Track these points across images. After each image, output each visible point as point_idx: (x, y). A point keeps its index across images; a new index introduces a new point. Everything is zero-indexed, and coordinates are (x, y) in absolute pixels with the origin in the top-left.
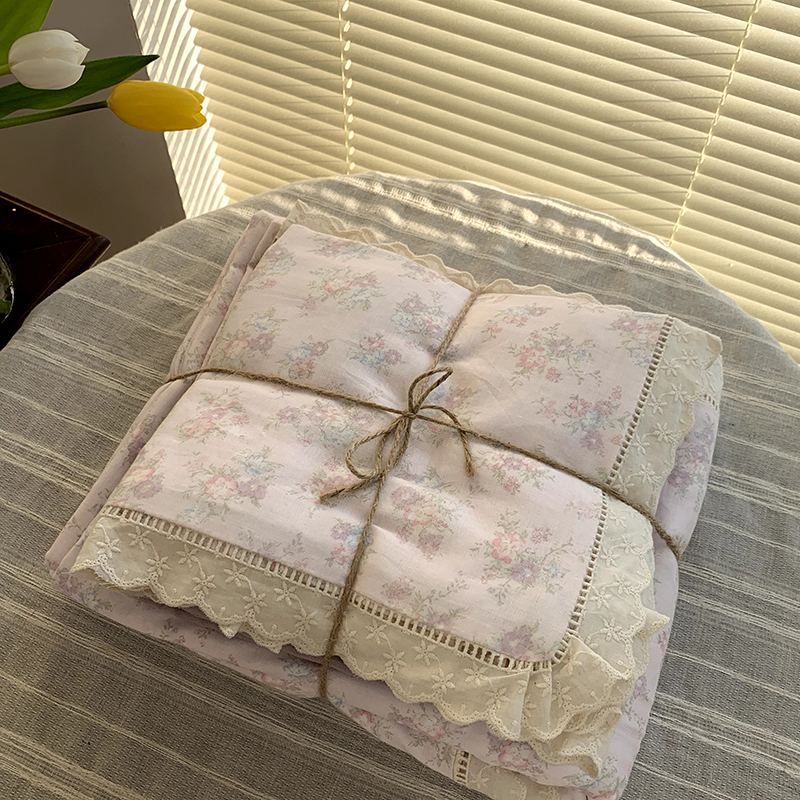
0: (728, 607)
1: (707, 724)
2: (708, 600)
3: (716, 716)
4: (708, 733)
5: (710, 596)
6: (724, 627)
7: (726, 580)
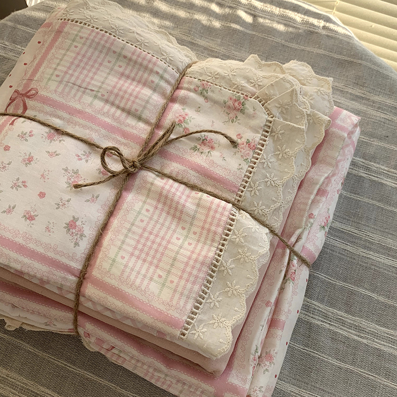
0: (377, 255)
1: (358, 329)
2: (364, 251)
3: (364, 323)
4: (358, 334)
5: (365, 247)
6: (373, 267)
7: (376, 237)
